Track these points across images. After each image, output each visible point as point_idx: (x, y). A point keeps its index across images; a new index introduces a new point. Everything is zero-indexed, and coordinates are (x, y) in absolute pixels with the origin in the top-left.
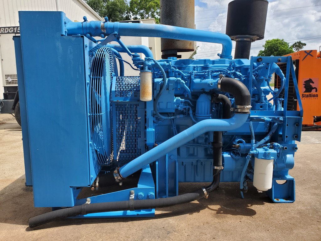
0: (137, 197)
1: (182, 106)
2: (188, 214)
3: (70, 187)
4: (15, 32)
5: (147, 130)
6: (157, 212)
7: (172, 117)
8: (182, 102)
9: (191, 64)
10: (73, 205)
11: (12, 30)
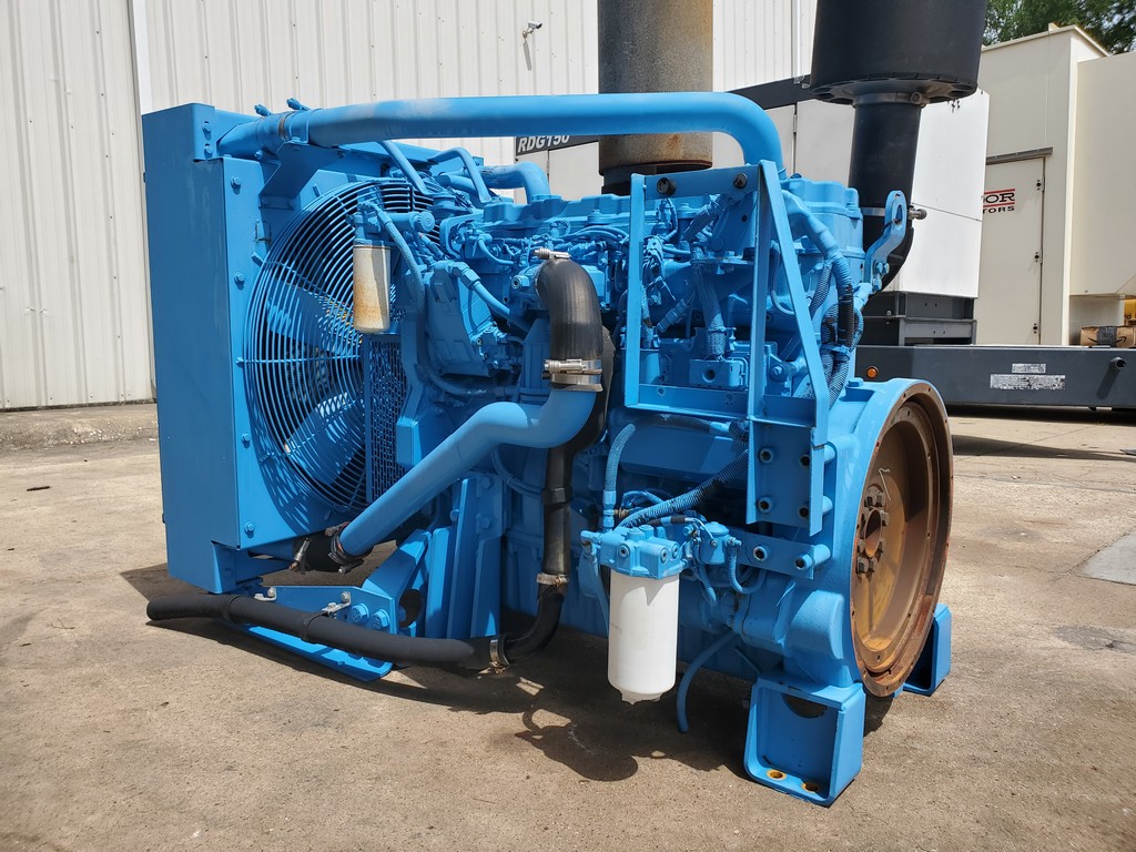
0: (345, 613)
1: (503, 355)
2: (445, 708)
3: (214, 542)
4: (549, 144)
5: (399, 423)
6: (396, 677)
7: (480, 391)
8: (499, 343)
9: (556, 215)
10: (219, 590)
11: (543, 141)
